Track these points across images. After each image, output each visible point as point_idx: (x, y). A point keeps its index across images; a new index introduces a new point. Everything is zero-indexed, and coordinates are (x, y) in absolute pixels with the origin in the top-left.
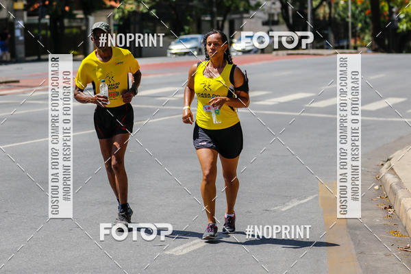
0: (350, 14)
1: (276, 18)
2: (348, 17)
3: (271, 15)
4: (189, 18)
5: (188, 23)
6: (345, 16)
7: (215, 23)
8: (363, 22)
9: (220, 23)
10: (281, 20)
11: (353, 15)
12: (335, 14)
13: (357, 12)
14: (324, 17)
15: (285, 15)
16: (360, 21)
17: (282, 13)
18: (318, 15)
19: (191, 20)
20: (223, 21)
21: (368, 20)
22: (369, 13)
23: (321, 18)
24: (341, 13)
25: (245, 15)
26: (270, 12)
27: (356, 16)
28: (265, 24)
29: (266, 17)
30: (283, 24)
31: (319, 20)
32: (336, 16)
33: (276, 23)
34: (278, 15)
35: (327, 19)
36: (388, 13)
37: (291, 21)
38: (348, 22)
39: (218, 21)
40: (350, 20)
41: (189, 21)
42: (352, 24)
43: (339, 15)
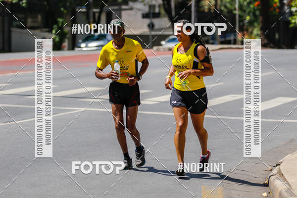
0: (237, 6)
1: (157, 10)
2: (235, 9)
3: (152, 7)
4: (62, 9)
5: (61, 15)
6: (232, 8)
7: (91, 15)
8: (251, 15)
9: (97, 15)
10: (163, 12)
11: (241, 7)
12: (221, 6)
13: (245, 3)
14: (210, 9)
15: (166, 6)
16: (249, 14)
17: (164, 5)
18: (203, 6)
19: (65, 11)
20: (100, 13)
21: (258, 13)
22: (258, 5)
23: (206, 10)
24: (228, 5)
25: (124, 7)
26: (150, 3)
27: (244, 8)
28: (145, 16)
29: (146, 9)
30: (165, 16)
31: (203, 12)
32: (223, 8)
33: (157, 15)
34: (159, 6)
35: (212, 11)
36: (278, 4)
37: (173, 13)
38: (235, 15)
39: (94, 13)
40: (237, 12)
41: (62, 12)
42: (240, 16)
43: (226, 7)
